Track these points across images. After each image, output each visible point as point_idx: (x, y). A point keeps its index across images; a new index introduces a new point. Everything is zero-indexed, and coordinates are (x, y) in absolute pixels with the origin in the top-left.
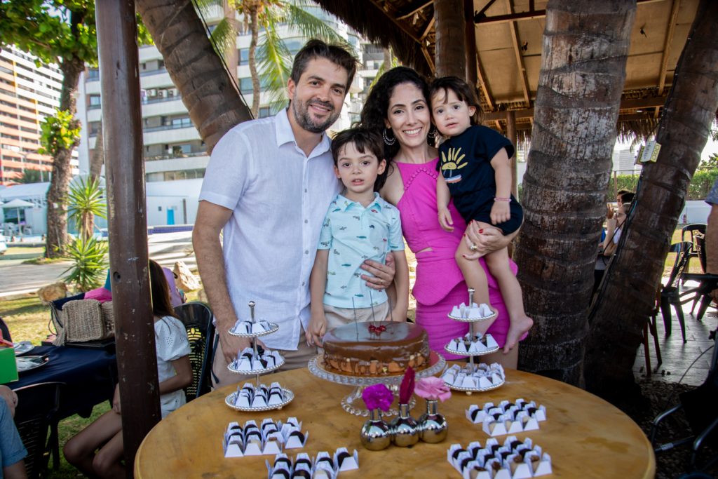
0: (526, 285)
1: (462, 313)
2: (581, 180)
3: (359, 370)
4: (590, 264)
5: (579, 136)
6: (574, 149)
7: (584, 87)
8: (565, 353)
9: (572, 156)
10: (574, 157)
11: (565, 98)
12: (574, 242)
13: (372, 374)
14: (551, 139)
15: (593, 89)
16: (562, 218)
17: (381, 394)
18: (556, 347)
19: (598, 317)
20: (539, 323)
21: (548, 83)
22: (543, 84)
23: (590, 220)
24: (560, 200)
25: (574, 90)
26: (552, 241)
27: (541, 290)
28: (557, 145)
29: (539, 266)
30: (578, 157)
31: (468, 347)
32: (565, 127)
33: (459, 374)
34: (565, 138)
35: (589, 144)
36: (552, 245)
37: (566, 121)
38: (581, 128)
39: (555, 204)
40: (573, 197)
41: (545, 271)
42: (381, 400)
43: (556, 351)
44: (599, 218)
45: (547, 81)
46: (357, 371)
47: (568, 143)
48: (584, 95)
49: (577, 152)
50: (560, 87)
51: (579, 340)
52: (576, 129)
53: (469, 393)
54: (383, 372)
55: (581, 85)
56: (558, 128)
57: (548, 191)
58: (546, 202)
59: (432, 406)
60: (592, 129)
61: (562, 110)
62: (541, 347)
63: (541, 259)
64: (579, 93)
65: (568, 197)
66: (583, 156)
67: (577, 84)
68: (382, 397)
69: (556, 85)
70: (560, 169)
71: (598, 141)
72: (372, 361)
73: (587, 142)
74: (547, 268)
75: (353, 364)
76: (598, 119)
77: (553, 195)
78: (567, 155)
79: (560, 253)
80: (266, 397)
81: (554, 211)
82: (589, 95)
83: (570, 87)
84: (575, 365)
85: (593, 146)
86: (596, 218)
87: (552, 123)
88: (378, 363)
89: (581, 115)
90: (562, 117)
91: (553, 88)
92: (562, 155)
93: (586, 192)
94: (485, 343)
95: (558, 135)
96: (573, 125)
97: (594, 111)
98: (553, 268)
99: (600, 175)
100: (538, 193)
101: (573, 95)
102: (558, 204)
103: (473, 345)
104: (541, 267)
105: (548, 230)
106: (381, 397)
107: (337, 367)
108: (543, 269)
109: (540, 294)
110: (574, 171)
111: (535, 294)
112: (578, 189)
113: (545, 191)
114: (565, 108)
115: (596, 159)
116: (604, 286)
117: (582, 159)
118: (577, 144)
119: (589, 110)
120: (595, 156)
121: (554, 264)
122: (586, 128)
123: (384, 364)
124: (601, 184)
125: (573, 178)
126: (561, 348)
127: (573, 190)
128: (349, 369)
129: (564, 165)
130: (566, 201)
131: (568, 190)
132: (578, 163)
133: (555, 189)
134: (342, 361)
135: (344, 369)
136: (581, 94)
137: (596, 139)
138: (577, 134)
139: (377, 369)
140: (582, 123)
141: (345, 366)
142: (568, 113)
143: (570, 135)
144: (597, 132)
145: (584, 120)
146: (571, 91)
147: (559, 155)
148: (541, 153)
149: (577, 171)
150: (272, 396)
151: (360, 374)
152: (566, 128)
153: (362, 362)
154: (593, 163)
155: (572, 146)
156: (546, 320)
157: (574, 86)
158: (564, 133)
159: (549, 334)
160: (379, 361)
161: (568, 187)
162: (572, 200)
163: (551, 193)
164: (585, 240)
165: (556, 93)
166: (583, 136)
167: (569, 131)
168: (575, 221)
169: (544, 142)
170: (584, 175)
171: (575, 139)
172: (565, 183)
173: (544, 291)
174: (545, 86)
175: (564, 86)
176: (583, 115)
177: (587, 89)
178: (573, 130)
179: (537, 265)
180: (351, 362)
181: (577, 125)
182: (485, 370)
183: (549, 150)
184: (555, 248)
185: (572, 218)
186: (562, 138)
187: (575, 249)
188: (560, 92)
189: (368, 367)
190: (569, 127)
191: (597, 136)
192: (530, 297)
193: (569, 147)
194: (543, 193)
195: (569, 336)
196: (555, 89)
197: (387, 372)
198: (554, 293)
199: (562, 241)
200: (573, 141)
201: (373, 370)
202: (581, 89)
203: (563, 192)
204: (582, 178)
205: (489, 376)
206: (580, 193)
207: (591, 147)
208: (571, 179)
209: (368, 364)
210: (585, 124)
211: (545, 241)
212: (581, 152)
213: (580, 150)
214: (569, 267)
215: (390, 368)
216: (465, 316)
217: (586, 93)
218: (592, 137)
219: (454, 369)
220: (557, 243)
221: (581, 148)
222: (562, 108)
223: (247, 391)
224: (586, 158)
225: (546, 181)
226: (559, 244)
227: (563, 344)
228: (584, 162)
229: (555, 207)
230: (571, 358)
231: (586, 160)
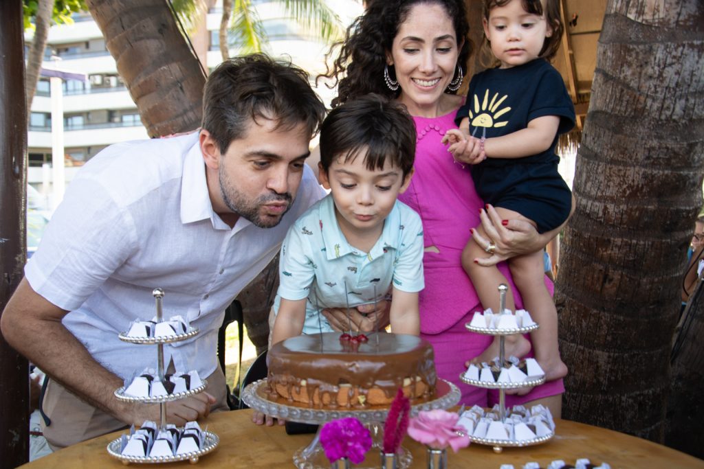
0: (578, 306)
1: (488, 322)
2: (665, 151)
3: (321, 399)
4: (676, 277)
5: (665, 84)
6: (656, 105)
7: (678, 10)
8: (637, 408)
9: (653, 115)
10: (657, 117)
11: (646, 28)
12: (653, 243)
13: (341, 406)
14: (622, 91)
15: (692, 13)
16: (635, 207)
17: (351, 434)
18: (624, 398)
19: (679, 365)
20: (597, 362)
21: (621, 8)
22: (613, 11)
23: (678, 212)
24: (633, 181)
25: (662, 15)
26: (618, 241)
27: (602, 313)
28: (632, 99)
29: (598, 278)
30: (663, 117)
31: (496, 375)
32: (644, 72)
33: (482, 419)
34: (644, 89)
35: (681, 97)
36: (620, 248)
37: (646, 63)
38: (669, 72)
39: (625, 186)
40: (653, 176)
41: (607, 285)
42: (350, 444)
43: (624, 404)
44: (691, 208)
45: (619, 5)
46: (317, 401)
47: (647, 96)
48: (677, 22)
49: (661, 109)
50: (640, 12)
51: (659, 389)
52: (661, 74)
53: (498, 449)
54: (359, 403)
55: (674, 6)
56: (633, 74)
57: (615, 168)
58: (612, 184)
59: (437, 459)
60: (688, 72)
61: (641, 47)
62: (600, 396)
63: (601, 267)
64: (669, 20)
65: (645, 176)
66: (671, 116)
67: (667, 6)
68: (354, 439)
69: (634, 10)
70: (634, 135)
71: (695, 93)
72: (342, 385)
73: (678, 93)
74: (611, 280)
75: (311, 389)
76: (697, 58)
77: (622, 173)
78: (646, 113)
79: (631, 258)
80: (174, 442)
81: (623, 197)
82: (685, 21)
83: (656, 10)
84: (653, 427)
85: (687, 100)
86: (688, 208)
87: (625, 68)
88: (351, 389)
89: (670, 53)
90: (640, 58)
91: (629, 16)
92: (639, 114)
93: (673, 168)
94: (524, 370)
95: (633, 84)
96: (656, 68)
97: (692, 46)
98: (621, 281)
99: (696, 144)
100: (600, 171)
101: (659, 23)
102: (630, 187)
103: (504, 372)
104: (601, 280)
105: (613, 226)
106: (349, 439)
107: (286, 396)
108: (604, 281)
109: (600, 318)
110: (655, 137)
111: (592, 319)
112: (660, 164)
113: (610, 169)
114: (645, 43)
115: (691, 120)
116: (687, 323)
117: (669, 119)
118: (662, 96)
119: (684, 46)
120: (689, 114)
121: (622, 275)
122: (678, 73)
123: (361, 390)
124: (696, 158)
125: (653, 148)
126: (631, 401)
127: (653, 165)
128: (304, 399)
129: (641, 129)
130: (642, 182)
131: (645, 166)
132: (662, 125)
133: (625, 164)
134: (293, 384)
135: (296, 399)
136: (672, 22)
137: (691, 90)
138: (662, 81)
139: (350, 398)
140: (671, 65)
141: (298, 393)
142: (650, 51)
143: (652, 83)
144: (694, 79)
145: (674, 60)
146: (656, 16)
147: (633, 114)
148: (605, 113)
149: (660, 137)
150: (183, 440)
151: (321, 405)
152: (646, 74)
153: (325, 387)
154: (685, 126)
155: (654, 100)
156: (609, 357)
157: (662, 8)
158: (643, 81)
159: (613, 378)
160: (354, 384)
161: (646, 162)
162: (652, 181)
163: (620, 170)
164: (669, 240)
165: (633, 22)
166: (673, 85)
167: (651, 77)
168: (655, 211)
169: (612, 96)
170: (671, 144)
171: (659, 89)
172: (641, 156)
173: (606, 314)
174: (616, 14)
175: (646, 10)
176: (674, 53)
177: (684, 12)
178: (656, 76)
179: (595, 276)
180: (308, 385)
181: (664, 68)
182: (524, 416)
183: (618, 108)
184: (624, 251)
185: (649, 207)
186: (639, 89)
187: (653, 254)
188: (640, 21)
189: (334, 395)
190: (650, 71)
191: (694, 84)
192: (584, 324)
193: (649, 102)
194: (608, 170)
195: (643, 382)
196: (632, 16)
197: (366, 403)
198: (622, 318)
199: (634, 241)
200: (656, 92)
201: (343, 400)
202: (673, 13)
203: (637, 169)
204: (667, 148)
205: (530, 423)
206: (663, 170)
207: (683, 101)
208: (651, 149)
209: (335, 390)
210: (677, 67)
211: (609, 241)
212: (668, 108)
213: (665, 106)
214: (645, 280)
215: (369, 397)
216: (492, 326)
217: (681, 18)
218: (686, 86)
219: (474, 412)
220: (626, 244)
221: (667, 102)
222: (642, 43)
223: (146, 432)
224: (674, 117)
225: (612, 154)
226: (630, 245)
227: (633, 394)
228: (672, 124)
229: (624, 192)
230: (646, 417)
231: (674, 121)
